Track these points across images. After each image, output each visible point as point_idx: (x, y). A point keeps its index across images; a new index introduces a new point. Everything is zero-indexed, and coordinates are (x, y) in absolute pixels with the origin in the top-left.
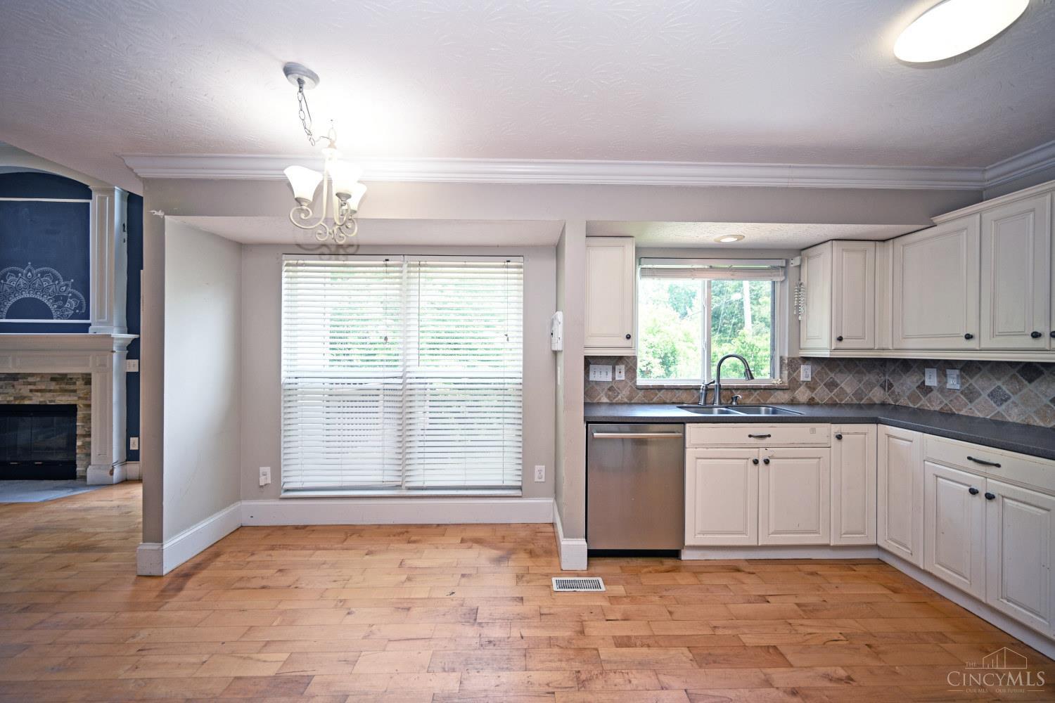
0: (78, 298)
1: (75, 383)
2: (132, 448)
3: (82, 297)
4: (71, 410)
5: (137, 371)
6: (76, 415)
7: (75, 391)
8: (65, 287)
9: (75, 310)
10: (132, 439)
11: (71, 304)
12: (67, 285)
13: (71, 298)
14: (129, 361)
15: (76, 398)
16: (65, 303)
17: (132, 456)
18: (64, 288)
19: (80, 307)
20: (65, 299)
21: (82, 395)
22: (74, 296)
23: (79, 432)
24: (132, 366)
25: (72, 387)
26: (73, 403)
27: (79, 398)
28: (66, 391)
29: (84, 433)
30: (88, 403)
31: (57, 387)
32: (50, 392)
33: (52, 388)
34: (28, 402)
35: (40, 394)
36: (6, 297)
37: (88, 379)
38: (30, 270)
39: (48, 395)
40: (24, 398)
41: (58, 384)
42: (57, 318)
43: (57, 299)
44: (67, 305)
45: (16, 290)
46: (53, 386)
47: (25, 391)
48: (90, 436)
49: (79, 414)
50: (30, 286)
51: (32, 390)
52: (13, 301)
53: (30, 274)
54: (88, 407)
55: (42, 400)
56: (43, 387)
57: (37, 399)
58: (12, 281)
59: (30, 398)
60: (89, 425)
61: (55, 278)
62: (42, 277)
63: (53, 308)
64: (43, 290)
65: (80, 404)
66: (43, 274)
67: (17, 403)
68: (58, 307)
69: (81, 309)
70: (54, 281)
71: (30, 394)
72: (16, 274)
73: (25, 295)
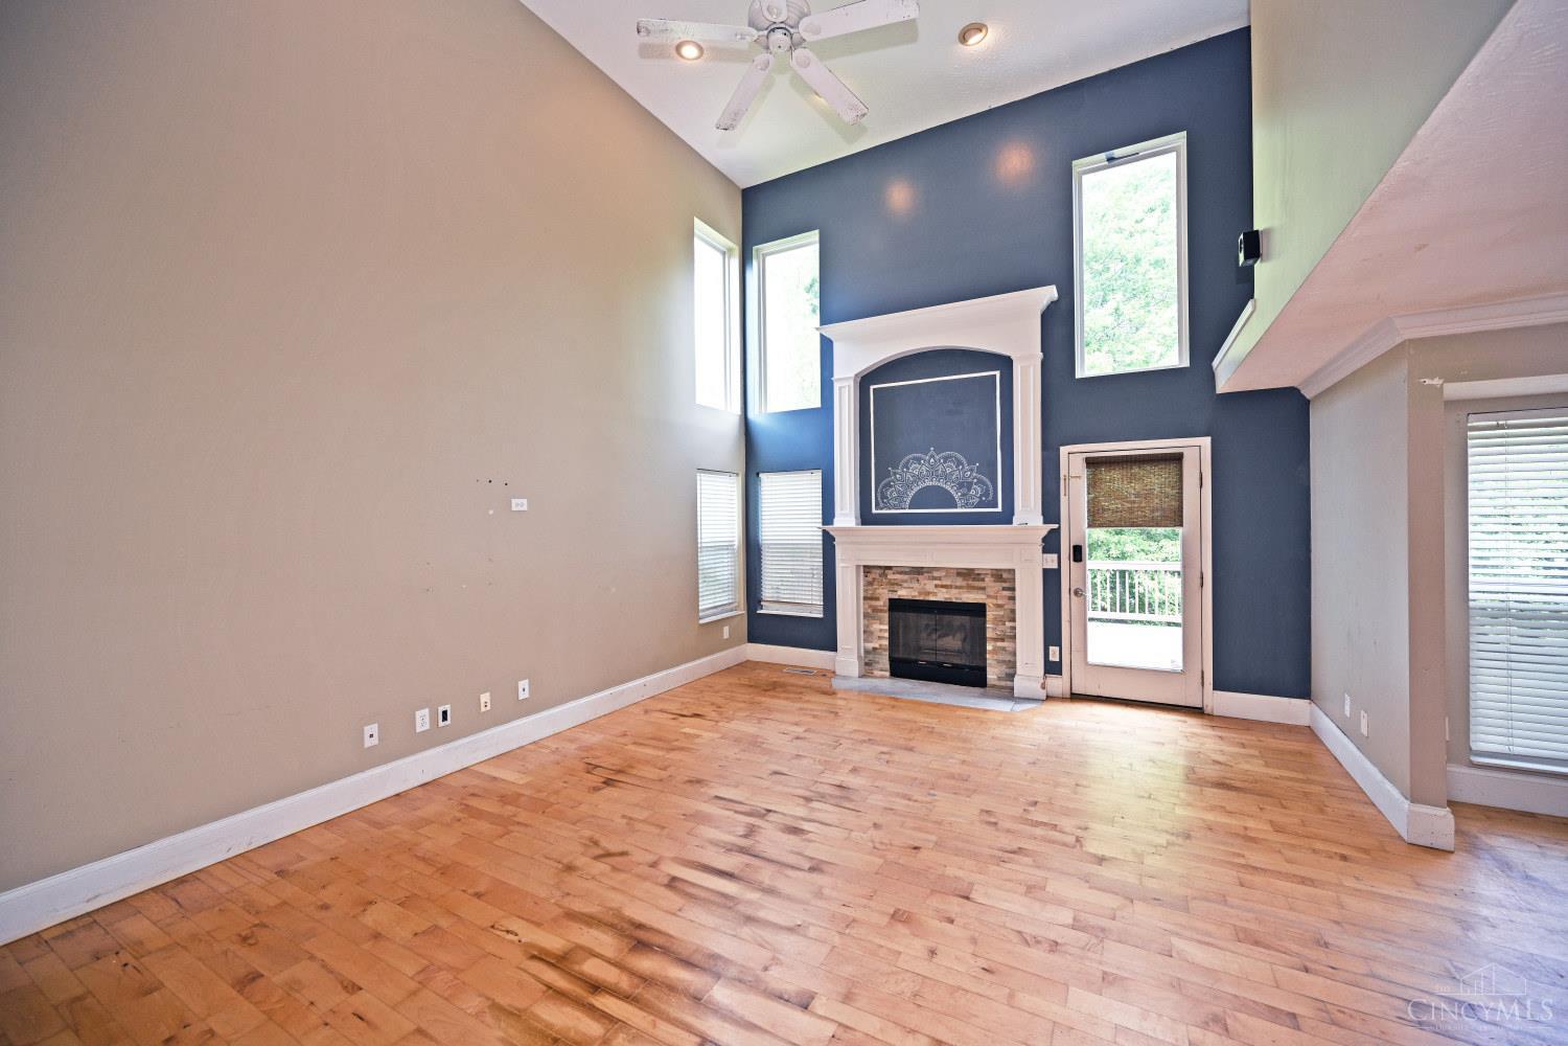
0: (984, 483)
1: (983, 580)
2: (1051, 659)
3: (989, 483)
4: (978, 610)
5: (1055, 566)
6: (984, 616)
7: (984, 589)
8: (970, 473)
9: (980, 497)
10: (1051, 648)
11: (976, 491)
12: (972, 470)
13: (976, 484)
14: (1045, 555)
15: (984, 597)
16: (969, 490)
17: (1053, 668)
18: (968, 473)
19: (986, 494)
20: (969, 486)
21: (992, 594)
22: (980, 482)
23: (989, 634)
24: (1051, 561)
25: (981, 583)
26: (981, 601)
27: (989, 596)
28: (974, 588)
29: (995, 636)
30: (1000, 602)
31: (964, 583)
32: (956, 587)
33: (958, 584)
34: (932, 598)
35: (944, 590)
36: (909, 487)
37: (998, 575)
38: (932, 456)
39: (954, 591)
40: (928, 593)
41: (964, 580)
42: (961, 507)
43: (961, 486)
44: (972, 492)
45: (918, 478)
46: (959, 582)
47: (930, 586)
48: (1003, 640)
49: (990, 615)
50: (933, 473)
51: (936, 586)
52: (916, 489)
53: (932, 460)
54: (999, 606)
55: (947, 596)
56: (949, 583)
57: (941, 596)
58: (915, 469)
59: (935, 594)
60: (1001, 628)
61: (959, 463)
62: (945, 462)
63: (957, 496)
64: (946, 477)
65: (990, 603)
66: (946, 459)
67: (921, 598)
68: (962, 495)
69: (987, 497)
70: (957, 467)
71: (935, 590)
72: (919, 461)
73: (928, 483)
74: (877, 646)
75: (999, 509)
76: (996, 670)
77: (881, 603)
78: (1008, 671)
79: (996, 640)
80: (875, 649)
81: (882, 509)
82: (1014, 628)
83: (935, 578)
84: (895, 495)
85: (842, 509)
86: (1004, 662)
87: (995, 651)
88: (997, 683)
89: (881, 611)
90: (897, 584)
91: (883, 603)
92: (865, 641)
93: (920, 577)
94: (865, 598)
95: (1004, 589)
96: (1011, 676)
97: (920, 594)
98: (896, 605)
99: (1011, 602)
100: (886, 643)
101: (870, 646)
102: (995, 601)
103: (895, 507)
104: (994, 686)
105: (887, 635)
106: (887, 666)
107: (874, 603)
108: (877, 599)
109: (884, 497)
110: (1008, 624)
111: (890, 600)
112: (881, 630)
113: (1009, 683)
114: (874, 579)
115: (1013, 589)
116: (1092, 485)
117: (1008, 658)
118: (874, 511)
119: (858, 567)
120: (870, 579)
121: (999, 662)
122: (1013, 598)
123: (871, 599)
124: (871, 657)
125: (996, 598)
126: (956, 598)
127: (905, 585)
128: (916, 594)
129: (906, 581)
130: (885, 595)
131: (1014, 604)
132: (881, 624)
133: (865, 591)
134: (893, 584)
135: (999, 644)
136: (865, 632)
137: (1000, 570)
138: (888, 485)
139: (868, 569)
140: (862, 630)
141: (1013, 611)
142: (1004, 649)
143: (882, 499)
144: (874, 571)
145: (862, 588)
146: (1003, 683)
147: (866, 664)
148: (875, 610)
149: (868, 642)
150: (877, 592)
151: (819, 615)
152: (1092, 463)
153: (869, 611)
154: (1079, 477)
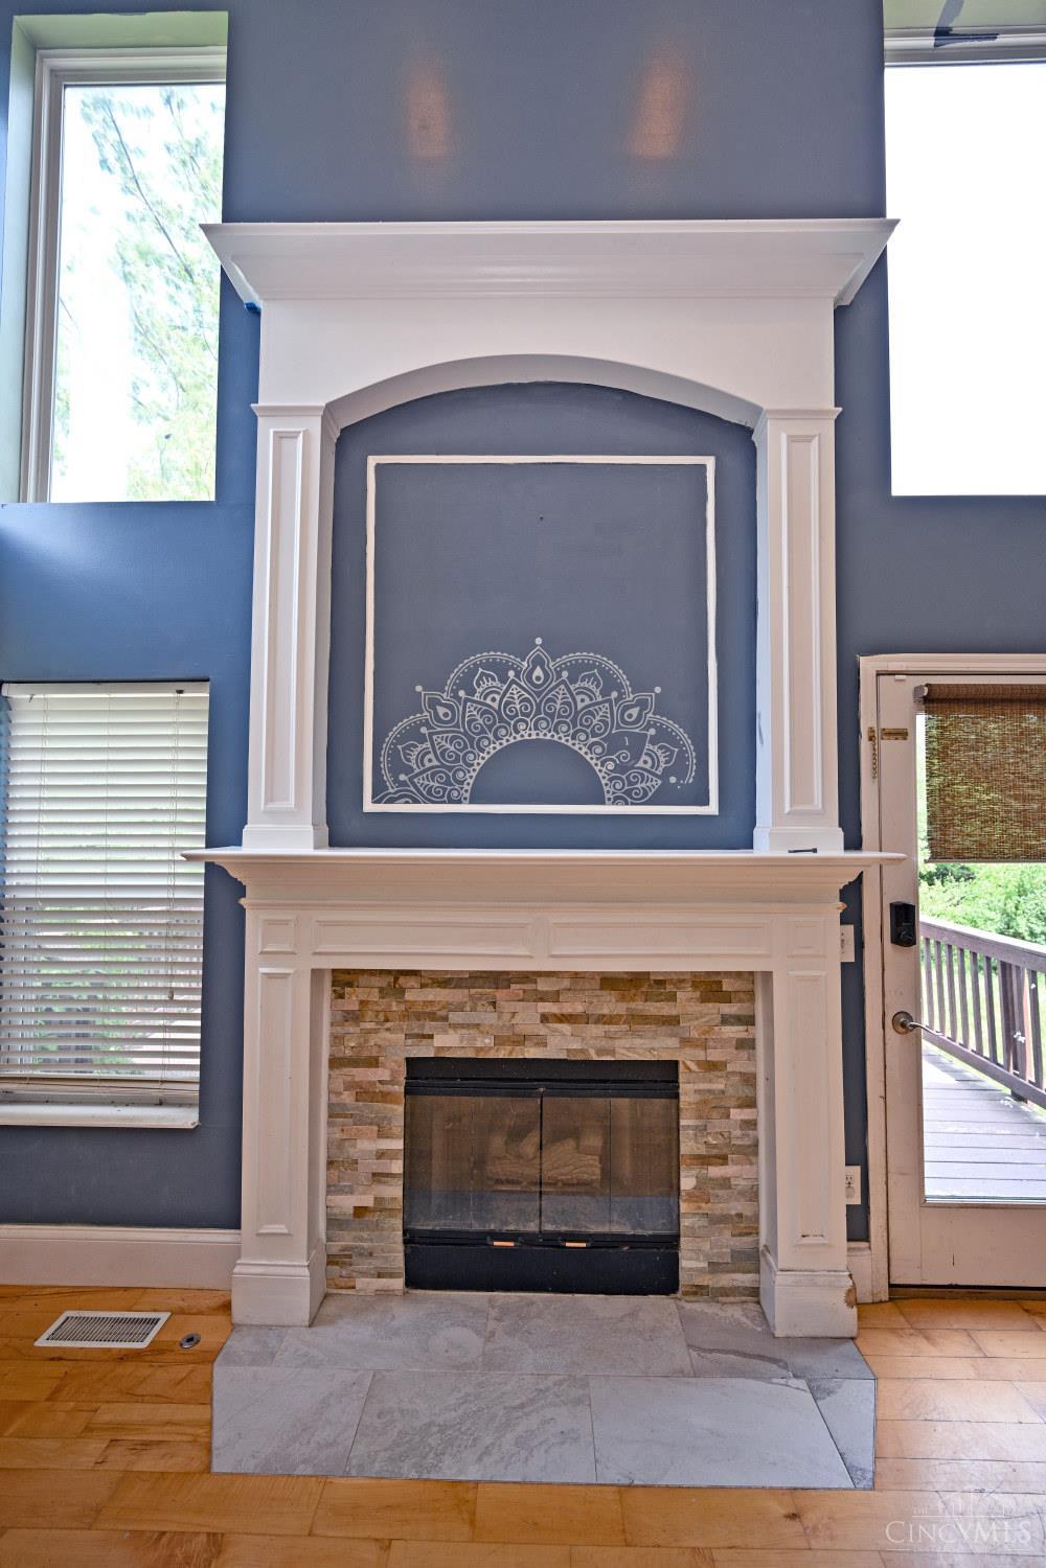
0: (675, 741)
1: (672, 998)
3: (688, 740)
4: (661, 1079)
6: (676, 1094)
7: (673, 1021)
8: (637, 711)
9: (665, 776)
11: (654, 758)
12: (643, 703)
13: (654, 741)
15: (673, 1042)
16: (637, 757)
18: (635, 712)
19: (679, 768)
20: (636, 744)
21: (695, 1034)
22: (663, 736)
23: (687, 1146)
25: (666, 1009)
26: (665, 1057)
27: (686, 1042)
28: (645, 1019)
29: (703, 1151)
30: (714, 1055)
31: (621, 1009)
32: (601, 1019)
33: (606, 1010)
34: (532, 1052)
35: (566, 1028)
36: (470, 741)
37: (710, 987)
38: (538, 662)
39: (594, 1030)
40: (523, 1040)
41: (623, 999)
42: (616, 800)
43: (613, 744)
44: (643, 763)
45: (499, 719)
46: (609, 1004)
47: (527, 1017)
48: (723, 1160)
49: (688, 1090)
50: (540, 705)
51: (545, 1018)
52: (492, 749)
53: (538, 672)
54: (711, 1067)
55: (576, 1046)
56: (579, 1008)
57: (560, 1044)
58: (490, 692)
59: (542, 1040)
60: (718, 1124)
61: (609, 684)
62: (573, 679)
63: (603, 771)
64: (576, 720)
65: (687, 1058)
66: (576, 671)
67: (502, 1054)
68: (622, 768)
69: (681, 775)
70: (605, 693)
71: (542, 1030)
72: (501, 670)
73: (527, 733)
74: (368, 1201)
75: (713, 809)
76: (706, 1245)
77: (384, 1074)
78: (744, 1243)
79: (703, 1160)
80: (360, 1211)
81: (391, 801)
82: (751, 1124)
83: (542, 997)
84: (431, 761)
85: (270, 799)
86: (726, 1219)
87: (701, 1194)
88: (709, 1281)
89: (386, 1097)
90: (432, 1017)
91: (390, 1074)
92: (332, 1189)
93: (501, 994)
94: (335, 1062)
95: (725, 1020)
96: (750, 1258)
97: (499, 1041)
98: (425, 1076)
99: (744, 1054)
100: (395, 1191)
101: (347, 1203)
102: (700, 1055)
103: (430, 797)
104: (698, 1291)
105: (397, 1167)
106: (398, 1261)
107: (361, 1074)
108: (373, 1062)
109: (398, 767)
110: (737, 1115)
111: (411, 1062)
112: (381, 1155)
113: (744, 1279)
114: (363, 1003)
115: (749, 1021)
116: (939, 752)
117: (737, 1206)
118: (368, 805)
119: (316, 974)
120: (351, 1003)
121: (713, 1220)
122: (747, 1044)
123: (354, 1062)
124: (346, 1240)
125: (705, 1046)
126: (598, 1052)
127: (454, 1017)
128: (489, 1041)
129: (460, 1008)
130: (397, 1047)
131: (754, 1058)
132: (382, 1135)
133: (336, 1039)
134: (419, 1016)
135: (715, 1171)
136: (330, 1163)
137: (718, 973)
138: (413, 734)
139: (344, 980)
140: (324, 1158)
141: (749, 1079)
142: (725, 1183)
143: (395, 773)
144: (363, 980)
145: (326, 1031)
146: (727, 1280)
147: (332, 1260)
148: (364, 1093)
149: (341, 1191)
150: (373, 1040)
151: (187, 1118)
152: (934, 700)
153: (348, 1098)
154: (902, 734)
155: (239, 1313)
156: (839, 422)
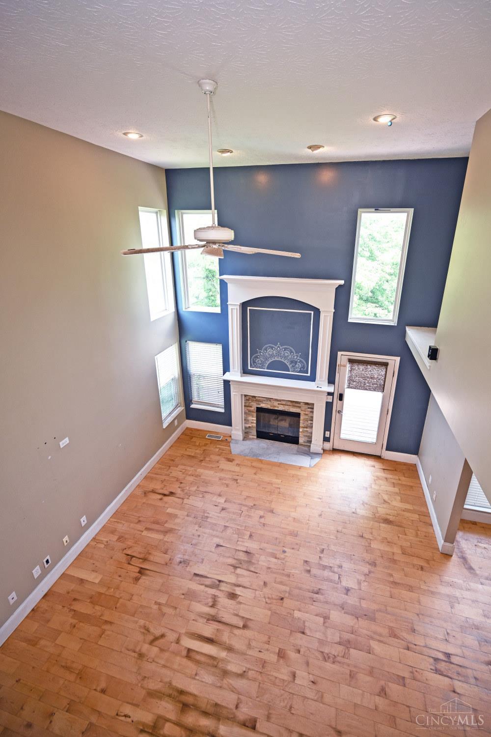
0: (302, 362)
1: (300, 405)
2: (326, 436)
3: (305, 364)
4: (298, 415)
5: (331, 401)
6: (300, 418)
7: (300, 407)
8: (296, 357)
9: (301, 368)
10: (327, 432)
11: (299, 365)
13: (299, 362)
14: (329, 396)
15: (300, 410)
16: (296, 364)
17: (326, 439)
19: (303, 367)
20: (296, 362)
22: (301, 362)
23: (301, 425)
24: (330, 399)
26: (298, 412)
27: (302, 410)
28: (295, 406)
29: (304, 426)
30: (306, 413)
31: (291, 404)
32: (288, 405)
33: (288, 404)
34: (277, 409)
35: (282, 406)
36: (267, 359)
37: (307, 403)
38: (279, 347)
39: (286, 407)
40: (275, 406)
42: (292, 371)
43: (292, 362)
44: (297, 366)
45: (272, 356)
47: (276, 403)
48: (307, 428)
49: (302, 417)
50: (279, 354)
51: (279, 404)
52: (270, 361)
53: (279, 349)
54: (306, 415)
55: (283, 408)
56: (284, 403)
57: (281, 408)
58: (270, 351)
59: (278, 407)
60: (306, 423)
61: (291, 352)
62: (285, 350)
63: (290, 367)
64: (285, 357)
65: (302, 413)
66: (285, 349)
67: (272, 408)
68: (292, 366)
69: (304, 368)
70: (291, 353)
71: (278, 406)
72: (272, 348)
73: (276, 359)
74: (251, 426)
75: (309, 375)
76: (303, 439)
78: (308, 439)
80: (249, 427)
81: (253, 367)
82: (312, 424)
83: (278, 401)
84: (260, 362)
86: (306, 436)
87: (303, 432)
88: (303, 444)
89: (253, 412)
90: (260, 401)
91: (254, 408)
92: (245, 423)
93: (271, 400)
94: (245, 406)
95: (309, 408)
96: (310, 442)
98: (259, 410)
99: (311, 413)
100: (255, 425)
101: (247, 425)
102: (304, 412)
103: (260, 368)
104: (301, 445)
105: (255, 422)
106: (255, 434)
107: (249, 408)
108: (251, 407)
109: (254, 362)
110: (309, 422)
111: (257, 407)
112: (253, 420)
113: (308, 444)
114: (249, 399)
115: (313, 409)
116: (350, 370)
117: (308, 435)
118: (249, 368)
119: (242, 394)
120: (247, 399)
121: (304, 436)
122: (312, 412)
123: (248, 407)
124: (247, 430)
125: (305, 411)
126: (287, 410)
127: (264, 402)
128: (269, 406)
129: (265, 401)
130: (255, 406)
131: (313, 414)
132: (253, 417)
133: (245, 403)
134: (258, 402)
135: (305, 429)
136: (245, 420)
138: (256, 357)
139: (245, 396)
140: (244, 419)
141: (312, 417)
142: (307, 431)
144: (249, 396)
145: (243, 402)
146: (306, 444)
147: (245, 433)
148: (250, 411)
149: (247, 424)
150: (251, 404)
151: (222, 411)
152: (351, 361)
153: (247, 411)
154: (345, 366)
155: (233, 437)
156: (334, 313)
